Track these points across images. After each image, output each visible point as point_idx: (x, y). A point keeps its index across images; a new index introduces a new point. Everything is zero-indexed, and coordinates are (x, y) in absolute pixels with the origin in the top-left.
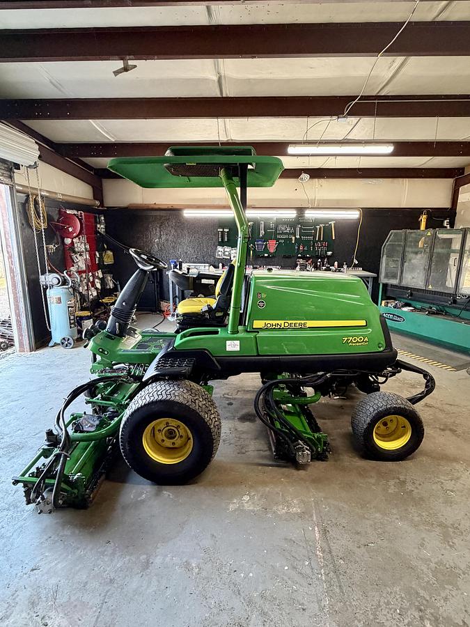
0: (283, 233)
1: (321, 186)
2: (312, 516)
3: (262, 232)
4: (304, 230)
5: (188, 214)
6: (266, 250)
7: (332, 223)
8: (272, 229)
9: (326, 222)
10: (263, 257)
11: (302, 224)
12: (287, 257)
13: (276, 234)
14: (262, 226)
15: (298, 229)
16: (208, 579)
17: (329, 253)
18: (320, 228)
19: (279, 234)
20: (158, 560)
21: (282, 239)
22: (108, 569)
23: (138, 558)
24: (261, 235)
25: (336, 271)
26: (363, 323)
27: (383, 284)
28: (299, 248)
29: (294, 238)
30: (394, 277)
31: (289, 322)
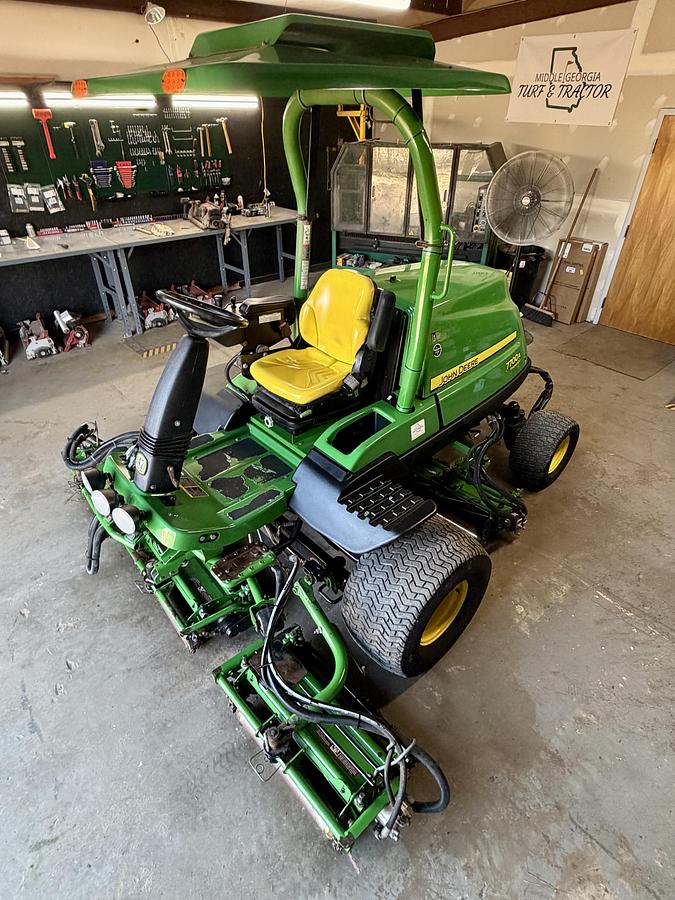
0: (140, 146)
1: (183, 35)
2: (583, 585)
3: (99, 143)
4: (178, 135)
6: (117, 184)
7: (223, 120)
8: (116, 136)
9: (209, 117)
10: (116, 199)
11: (168, 122)
12: (160, 196)
13: (127, 148)
14: (96, 132)
15: (165, 136)
16: (609, 715)
17: (226, 180)
18: (204, 132)
19: (133, 146)
20: (556, 744)
21: (140, 157)
22: (537, 800)
23: (541, 761)
24: (98, 151)
25: (251, 216)
26: (514, 335)
27: (338, 233)
28: (174, 172)
29: (161, 154)
30: (355, 219)
31: (464, 364)
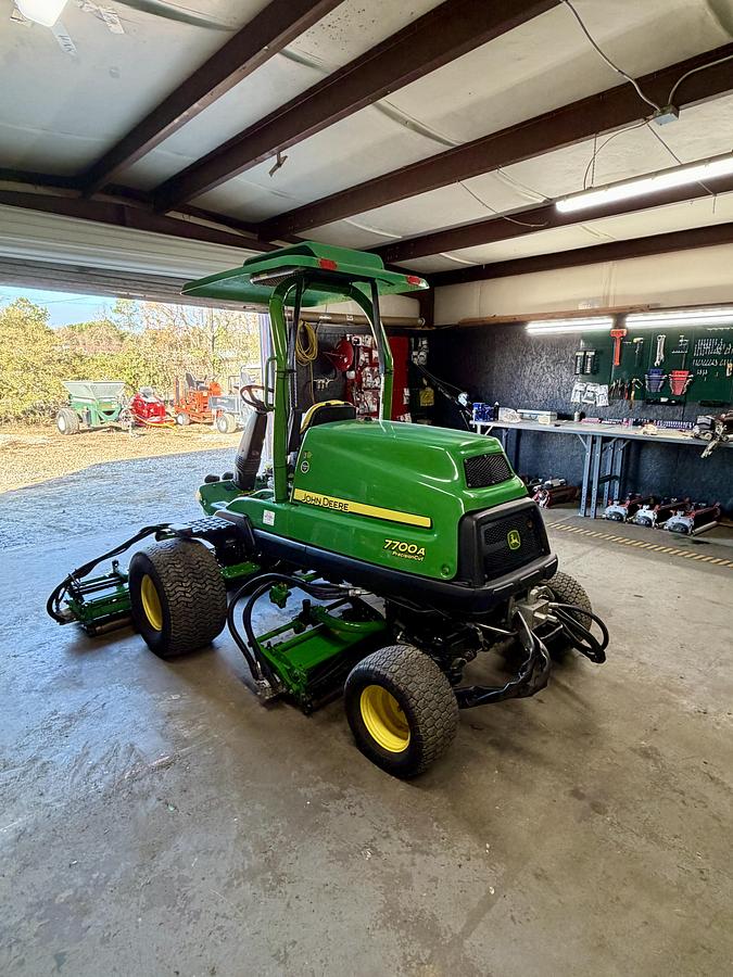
0: (706, 357)
3: (660, 356)
5: (534, 329)
6: (665, 390)
8: (682, 348)
10: (658, 403)
13: (689, 358)
14: (661, 344)
21: (702, 368)
24: (658, 362)
26: (425, 522)
29: (731, 366)
31: (330, 498)
